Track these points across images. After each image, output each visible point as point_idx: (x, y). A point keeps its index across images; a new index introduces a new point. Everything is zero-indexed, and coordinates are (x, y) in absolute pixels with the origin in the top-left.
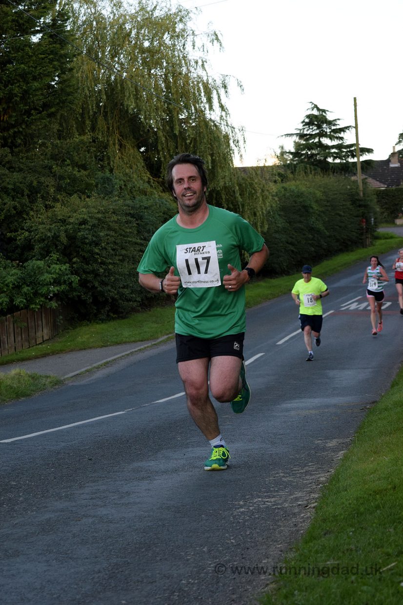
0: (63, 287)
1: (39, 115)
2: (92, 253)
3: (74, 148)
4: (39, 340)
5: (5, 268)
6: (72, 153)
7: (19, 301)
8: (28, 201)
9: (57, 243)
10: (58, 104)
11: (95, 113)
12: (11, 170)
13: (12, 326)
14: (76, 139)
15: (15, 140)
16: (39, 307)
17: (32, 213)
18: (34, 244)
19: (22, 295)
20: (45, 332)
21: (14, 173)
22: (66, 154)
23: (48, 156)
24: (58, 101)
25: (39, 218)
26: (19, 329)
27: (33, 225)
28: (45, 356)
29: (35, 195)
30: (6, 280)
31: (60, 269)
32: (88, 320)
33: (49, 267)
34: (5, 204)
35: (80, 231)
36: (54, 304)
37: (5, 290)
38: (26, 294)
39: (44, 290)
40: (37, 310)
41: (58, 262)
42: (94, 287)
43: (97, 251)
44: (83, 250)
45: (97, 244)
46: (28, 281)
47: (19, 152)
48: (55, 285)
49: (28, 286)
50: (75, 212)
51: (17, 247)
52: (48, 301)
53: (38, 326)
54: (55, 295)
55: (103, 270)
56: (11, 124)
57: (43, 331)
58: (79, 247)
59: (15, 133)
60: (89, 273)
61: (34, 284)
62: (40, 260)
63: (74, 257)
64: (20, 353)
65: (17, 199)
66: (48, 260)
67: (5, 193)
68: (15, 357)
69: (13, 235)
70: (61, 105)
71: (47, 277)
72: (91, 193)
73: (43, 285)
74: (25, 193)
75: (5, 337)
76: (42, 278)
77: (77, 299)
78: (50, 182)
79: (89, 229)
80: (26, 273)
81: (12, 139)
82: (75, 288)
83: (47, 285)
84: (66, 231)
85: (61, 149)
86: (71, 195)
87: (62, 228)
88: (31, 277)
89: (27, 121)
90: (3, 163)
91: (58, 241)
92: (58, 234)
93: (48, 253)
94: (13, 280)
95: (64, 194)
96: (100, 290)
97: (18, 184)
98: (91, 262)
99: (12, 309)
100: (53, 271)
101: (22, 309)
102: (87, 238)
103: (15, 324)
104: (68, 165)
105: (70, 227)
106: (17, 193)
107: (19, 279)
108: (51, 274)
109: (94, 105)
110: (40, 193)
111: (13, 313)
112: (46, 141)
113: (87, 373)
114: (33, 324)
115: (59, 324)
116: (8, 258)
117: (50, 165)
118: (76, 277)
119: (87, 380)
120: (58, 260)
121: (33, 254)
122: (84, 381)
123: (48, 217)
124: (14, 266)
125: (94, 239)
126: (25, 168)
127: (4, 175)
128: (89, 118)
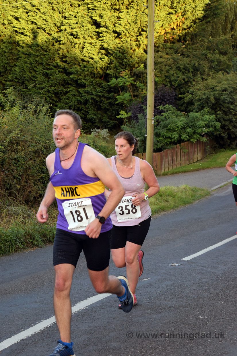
0: (211, 129)
1: (201, 23)
2: (229, 108)
3: (221, 43)
4: (195, 160)
5: (177, 116)
6: (219, 46)
7: (184, 137)
8: (192, 75)
9: (208, 102)
10: (213, 15)
11: (233, 20)
12: (183, 56)
13: (179, 151)
14: (222, 38)
15: (185, 37)
16: (196, 140)
17: (194, 83)
18: (194, 102)
19: (186, 133)
20: (198, 155)
21: (185, 58)
22: (216, 46)
23: (205, 48)
24: (212, 14)
25: (199, 86)
26: (184, 153)
27: (195, 90)
28: (198, 170)
29: (196, 71)
30: (177, 124)
31: (209, 118)
32: (224, 148)
33: (203, 117)
34: (178, 77)
35: (222, 95)
36: (205, 139)
37: (177, 130)
38: (188, 133)
39: (199, 131)
40: (194, 142)
41: (208, 114)
42: (229, 129)
43: (232, 107)
44: (223, 106)
45: (232, 103)
46: (190, 124)
47: (187, 45)
48: (206, 127)
49: (190, 128)
50: (220, 83)
51: (184, 103)
52: (201, 137)
53: (195, 152)
54: (205, 134)
55: (235, 119)
56: (184, 28)
57: (197, 154)
58: (221, 105)
59: (186, 33)
60: (226, 120)
61: (193, 127)
62: (197, 112)
63: (218, 111)
64: (184, 167)
65: (186, 74)
66: (202, 112)
67: (178, 70)
68: (180, 170)
69: (182, 96)
70: (214, 16)
71: (201, 123)
72: (230, 71)
73: (200, 128)
74: (190, 71)
75: (175, 158)
76: (198, 123)
77: (218, 136)
78: (205, 65)
79: (227, 94)
80: (189, 120)
81: (184, 37)
82: (218, 130)
83: (201, 127)
84: (214, 95)
85: (212, 44)
86: (218, 72)
87: (212, 93)
88: (192, 122)
89: (194, 26)
90: (178, 52)
91: (209, 101)
92: (209, 97)
93: (203, 107)
94: (181, 124)
95: (214, 71)
96: (233, 131)
97: (186, 65)
98: (228, 114)
99: (180, 141)
100: (205, 119)
101: (186, 141)
102: (226, 100)
103: (182, 150)
104: (217, 53)
105: (217, 92)
106: (186, 70)
107: (185, 123)
108: (204, 121)
109: (233, 15)
110: (199, 71)
111: (181, 143)
112: (204, 38)
113: (225, 186)
114: (192, 151)
115: (207, 150)
116: (179, 110)
117: (206, 53)
118: (219, 123)
119: (225, 192)
120: (208, 112)
121: (194, 108)
122: (223, 193)
123: (203, 86)
124: (182, 115)
125: (231, 100)
126: (191, 55)
127: (178, 59)
128: (230, 22)
